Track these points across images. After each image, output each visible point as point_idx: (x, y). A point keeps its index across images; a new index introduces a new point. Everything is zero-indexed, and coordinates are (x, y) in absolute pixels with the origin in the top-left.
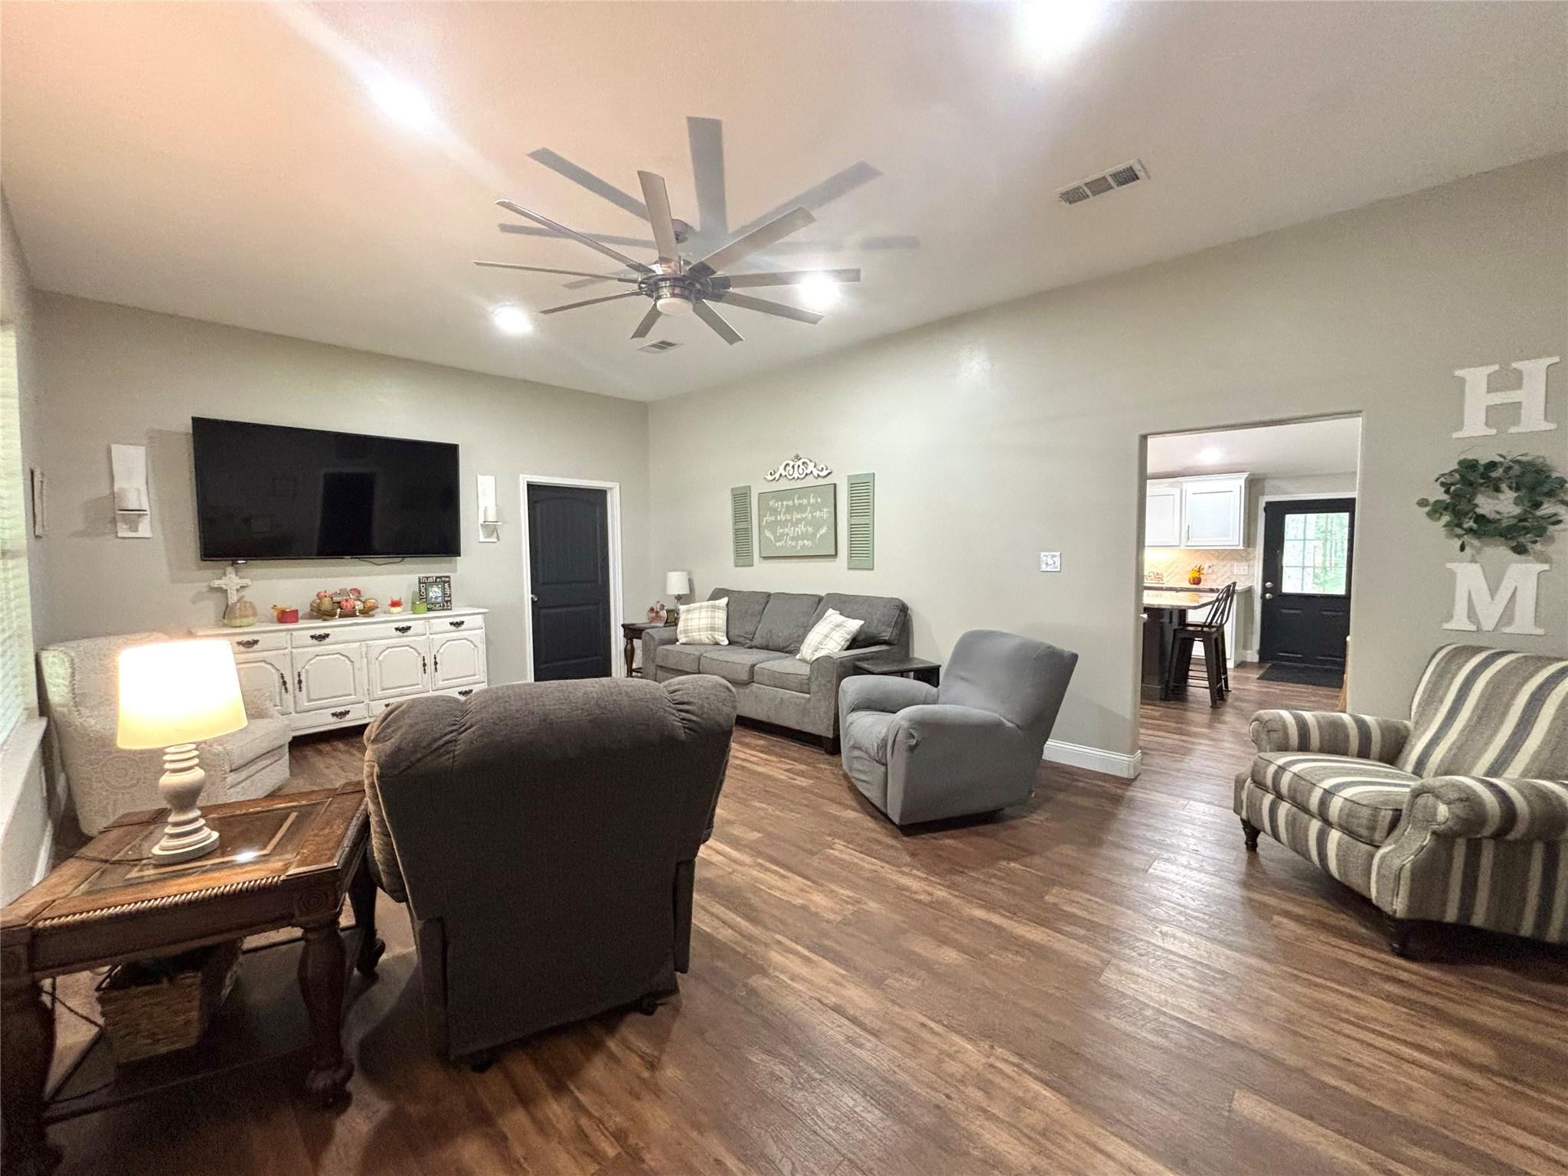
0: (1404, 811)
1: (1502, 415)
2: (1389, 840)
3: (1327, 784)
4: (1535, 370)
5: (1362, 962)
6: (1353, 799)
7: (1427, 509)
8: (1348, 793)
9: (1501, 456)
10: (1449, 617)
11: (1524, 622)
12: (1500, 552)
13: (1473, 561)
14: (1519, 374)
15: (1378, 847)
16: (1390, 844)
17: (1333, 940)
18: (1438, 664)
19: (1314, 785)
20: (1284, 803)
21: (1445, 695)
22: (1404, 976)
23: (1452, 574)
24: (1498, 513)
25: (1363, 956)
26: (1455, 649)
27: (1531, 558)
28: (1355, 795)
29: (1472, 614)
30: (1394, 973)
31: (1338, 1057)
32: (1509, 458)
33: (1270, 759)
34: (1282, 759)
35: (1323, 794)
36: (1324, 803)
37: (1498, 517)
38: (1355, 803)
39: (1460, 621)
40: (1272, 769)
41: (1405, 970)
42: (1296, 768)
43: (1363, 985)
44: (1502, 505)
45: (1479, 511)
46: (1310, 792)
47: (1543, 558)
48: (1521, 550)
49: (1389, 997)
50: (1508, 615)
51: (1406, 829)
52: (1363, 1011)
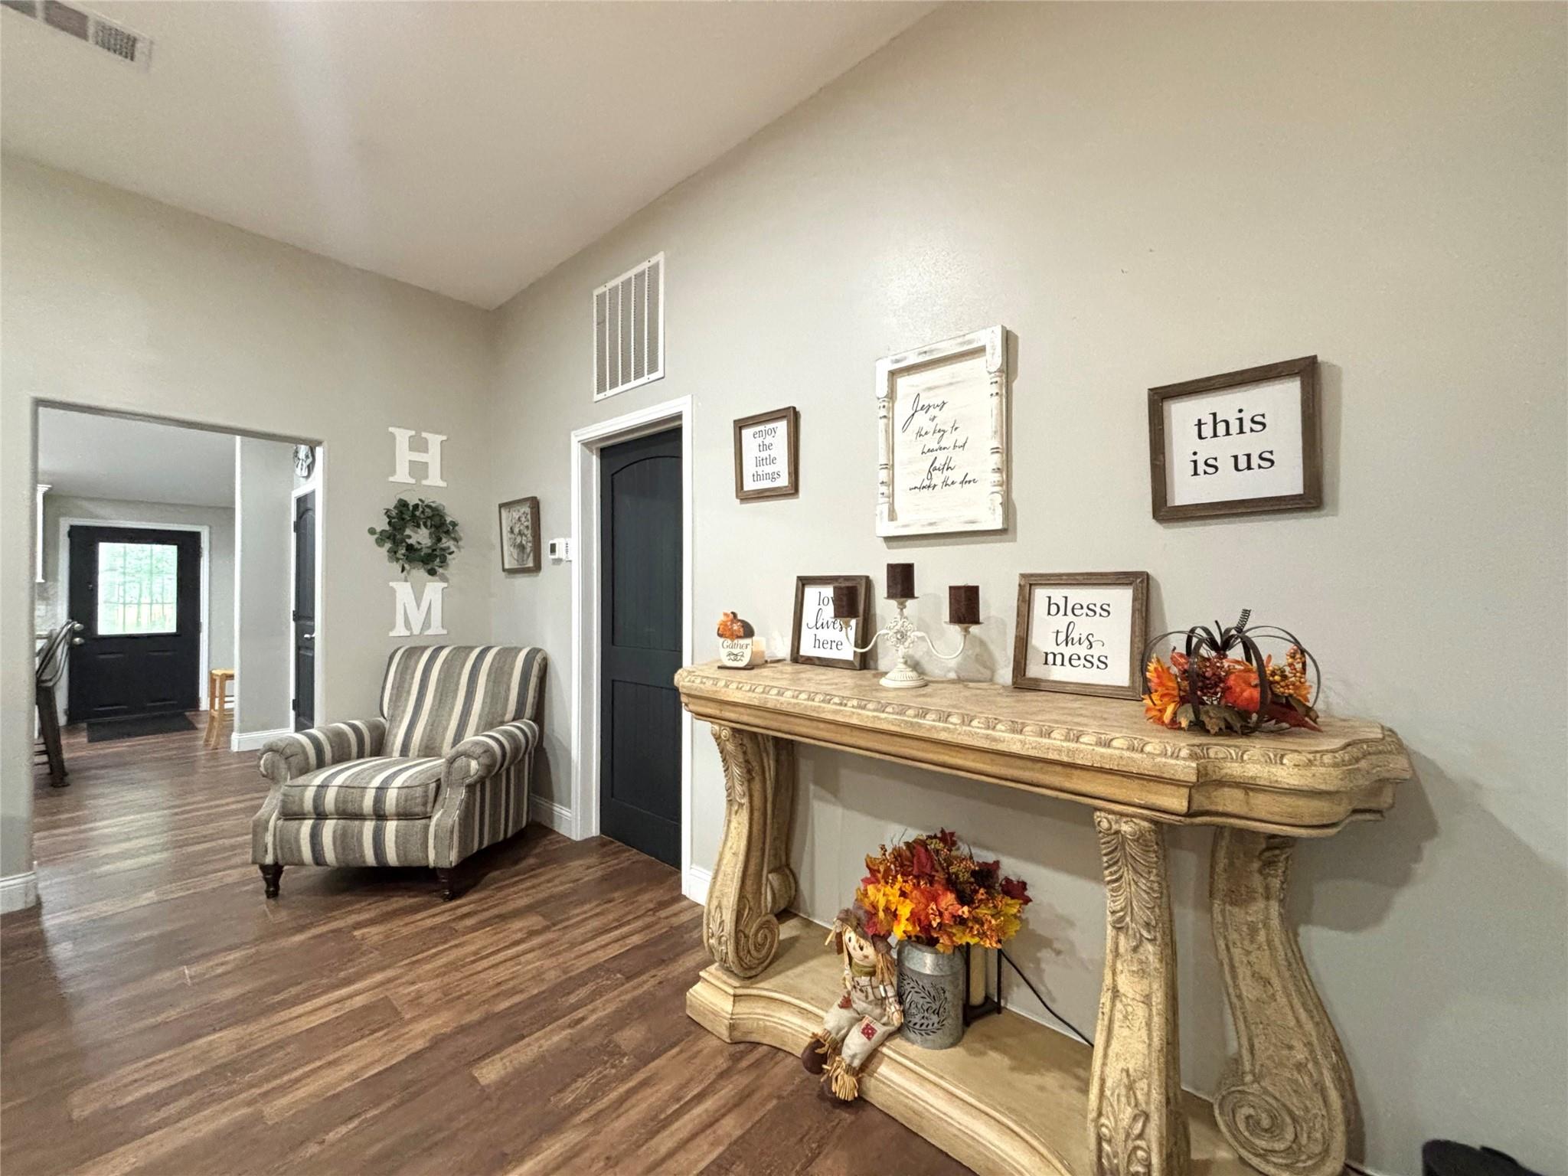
0: (442, 780)
1: (419, 470)
2: (437, 806)
3: (377, 782)
4: (435, 440)
5: (439, 920)
6: (406, 784)
7: (376, 536)
8: (399, 782)
9: (420, 500)
10: (393, 627)
11: (436, 628)
12: (420, 573)
13: (406, 581)
14: (426, 441)
15: (430, 817)
16: (440, 810)
17: (408, 919)
18: (398, 664)
19: (365, 788)
20: (328, 821)
21: (410, 687)
22: (465, 910)
23: (393, 591)
24: (419, 543)
25: (434, 916)
26: (406, 651)
27: (437, 578)
28: (405, 781)
29: (407, 624)
30: (459, 912)
31: (490, 988)
32: (426, 503)
33: (305, 783)
34: (319, 778)
35: (376, 792)
36: (379, 800)
37: (419, 547)
38: (408, 787)
39: (400, 630)
40: (310, 794)
41: (464, 905)
42: (339, 780)
43: (455, 933)
44: (421, 537)
45: (410, 541)
46: (362, 797)
47: (444, 579)
48: (432, 572)
49: (474, 929)
50: (427, 624)
51: (447, 792)
52: (472, 948)
